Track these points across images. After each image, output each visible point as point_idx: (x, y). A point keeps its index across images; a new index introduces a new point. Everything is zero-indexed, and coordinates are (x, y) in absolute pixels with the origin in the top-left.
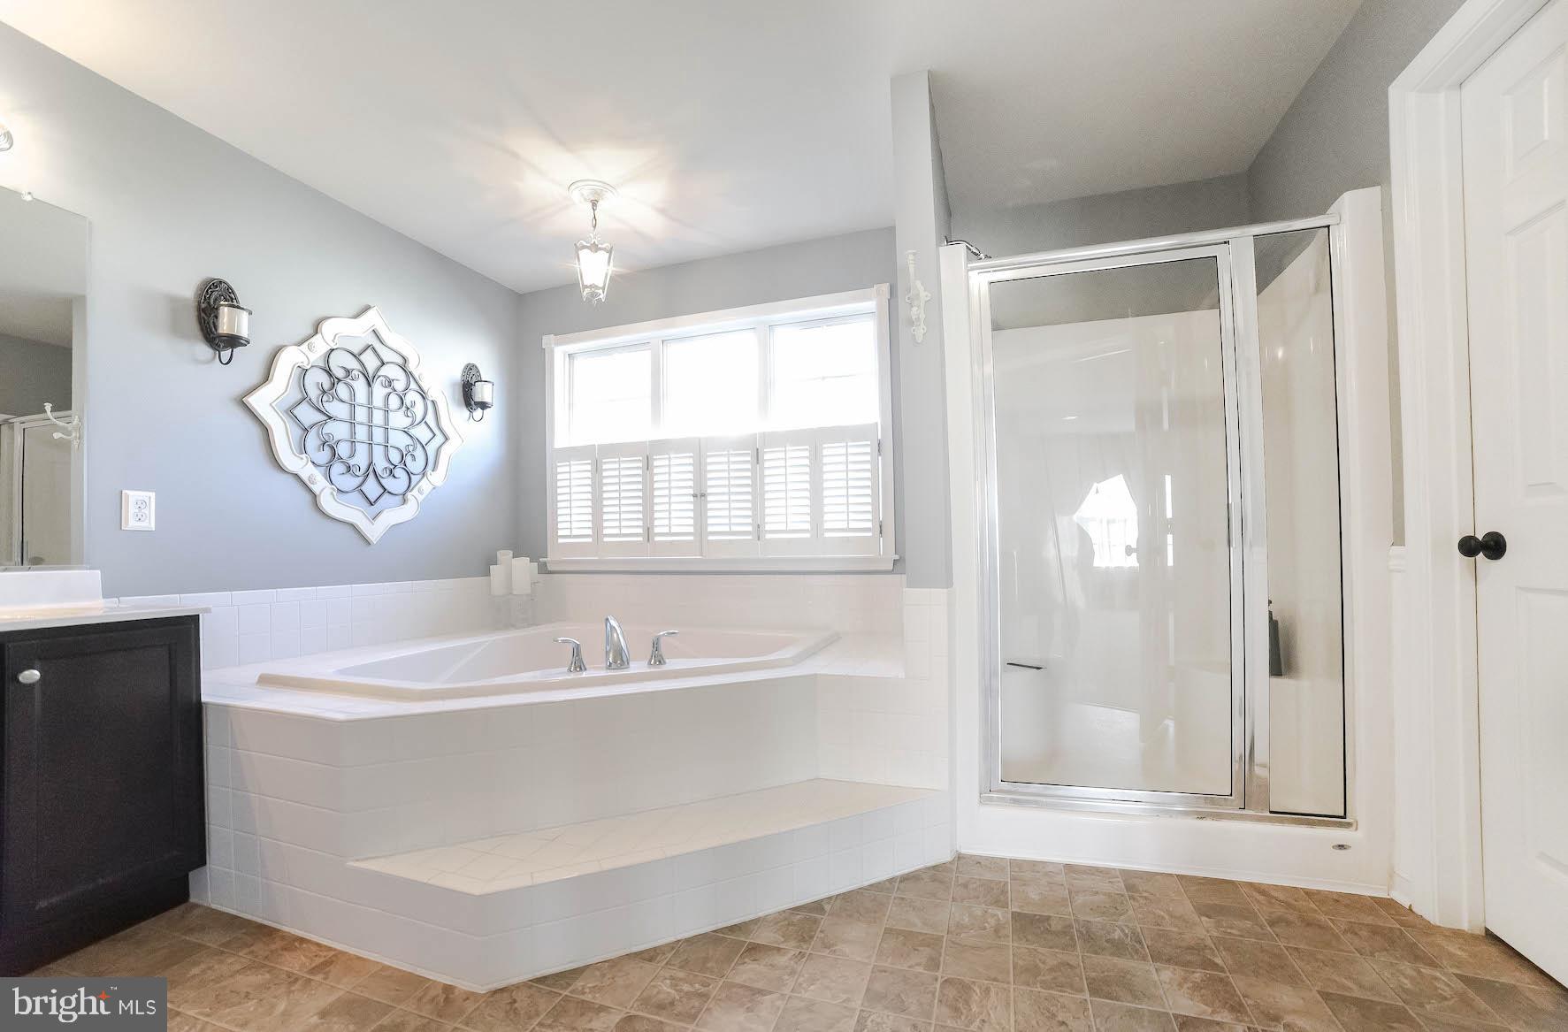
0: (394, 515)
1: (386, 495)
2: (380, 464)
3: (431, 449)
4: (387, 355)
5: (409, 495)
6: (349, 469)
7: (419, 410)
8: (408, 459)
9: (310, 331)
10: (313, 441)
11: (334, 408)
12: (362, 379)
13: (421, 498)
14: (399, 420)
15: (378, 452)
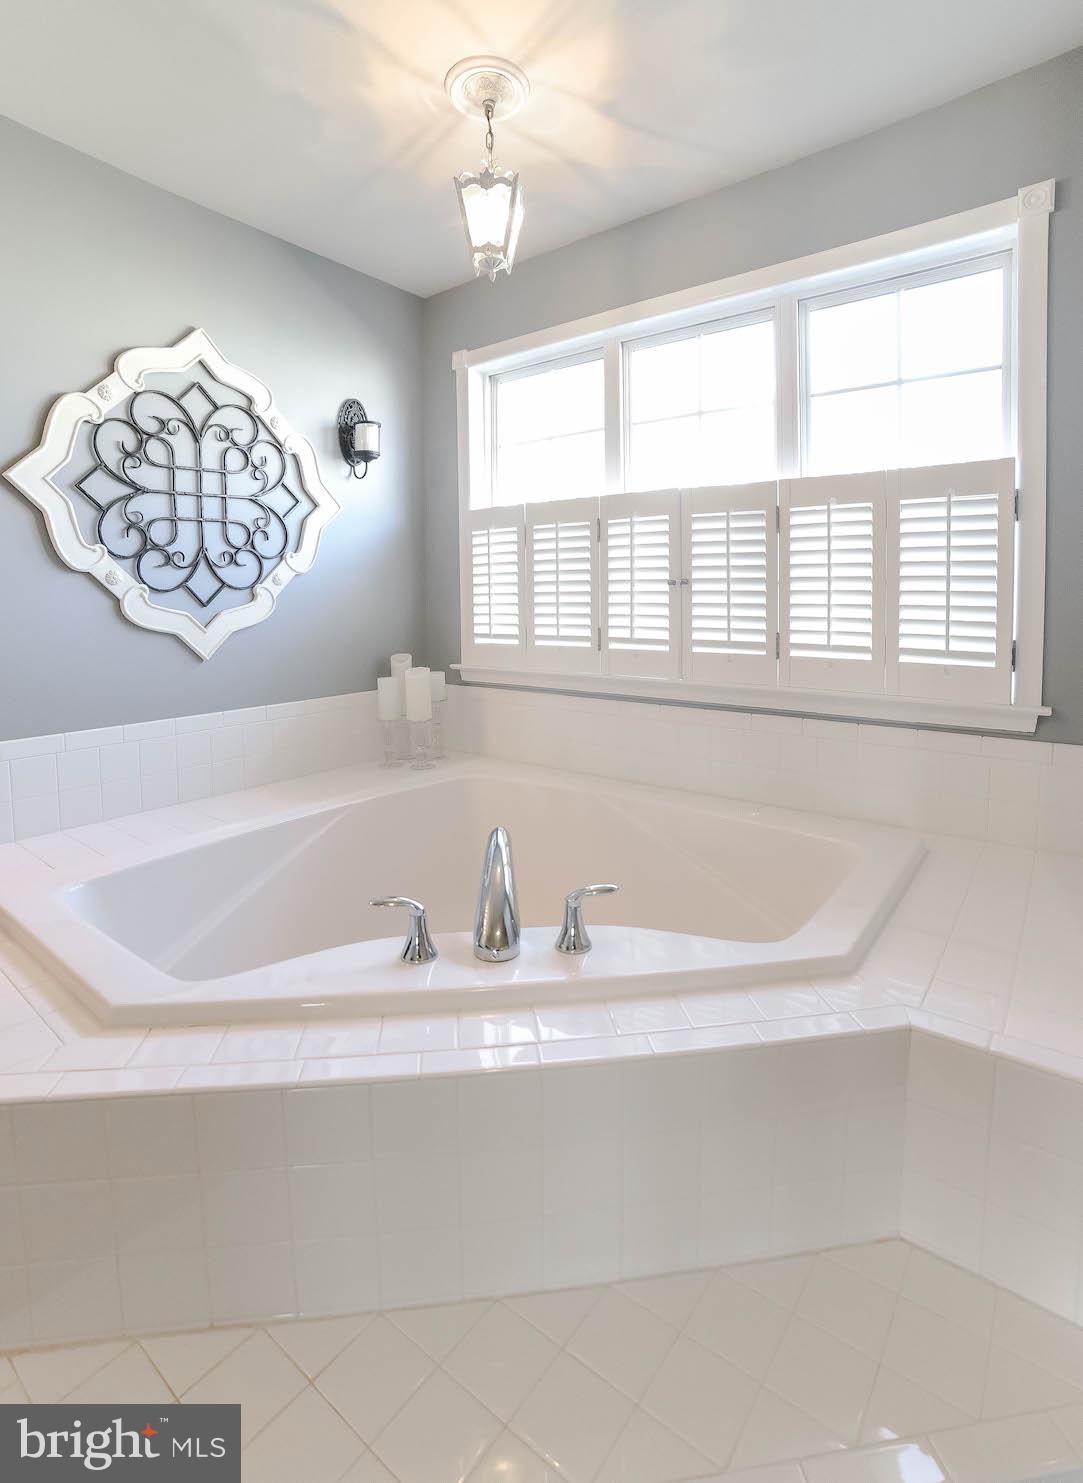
0: (236, 617)
1: (225, 590)
2: (215, 548)
3: (292, 523)
4: (220, 395)
5: (258, 589)
6: (168, 559)
7: (272, 469)
8: (258, 538)
9: (103, 369)
10: (112, 524)
11: (143, 475)
12: (184, 432)
13: (277, 591)
14: (242, 484)
15: (212, 532)
